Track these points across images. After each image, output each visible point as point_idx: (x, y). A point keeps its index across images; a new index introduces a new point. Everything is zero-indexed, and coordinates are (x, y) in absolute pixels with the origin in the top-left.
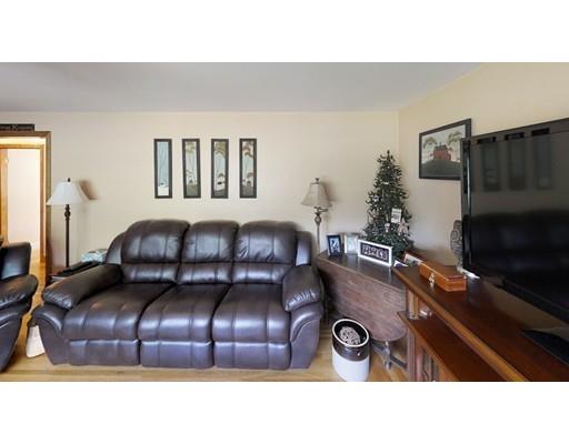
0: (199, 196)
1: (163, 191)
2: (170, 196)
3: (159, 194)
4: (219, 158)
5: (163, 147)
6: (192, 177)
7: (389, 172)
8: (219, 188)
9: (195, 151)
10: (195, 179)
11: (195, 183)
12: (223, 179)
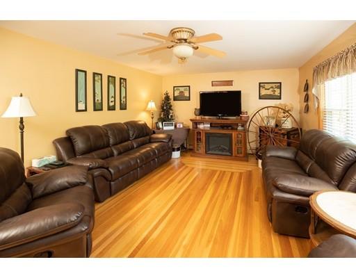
0: (102, 110)
1: (81, 106)
2: (86, 110)
3: (79, 109)
4: (111, 86)
5: (81, 75)
6: (98, 98)
7: (167, 98)
8: (111, 104)
9: (100, 81)
10: (100, 99)
11: (100, 101)
12: (113, 99)
